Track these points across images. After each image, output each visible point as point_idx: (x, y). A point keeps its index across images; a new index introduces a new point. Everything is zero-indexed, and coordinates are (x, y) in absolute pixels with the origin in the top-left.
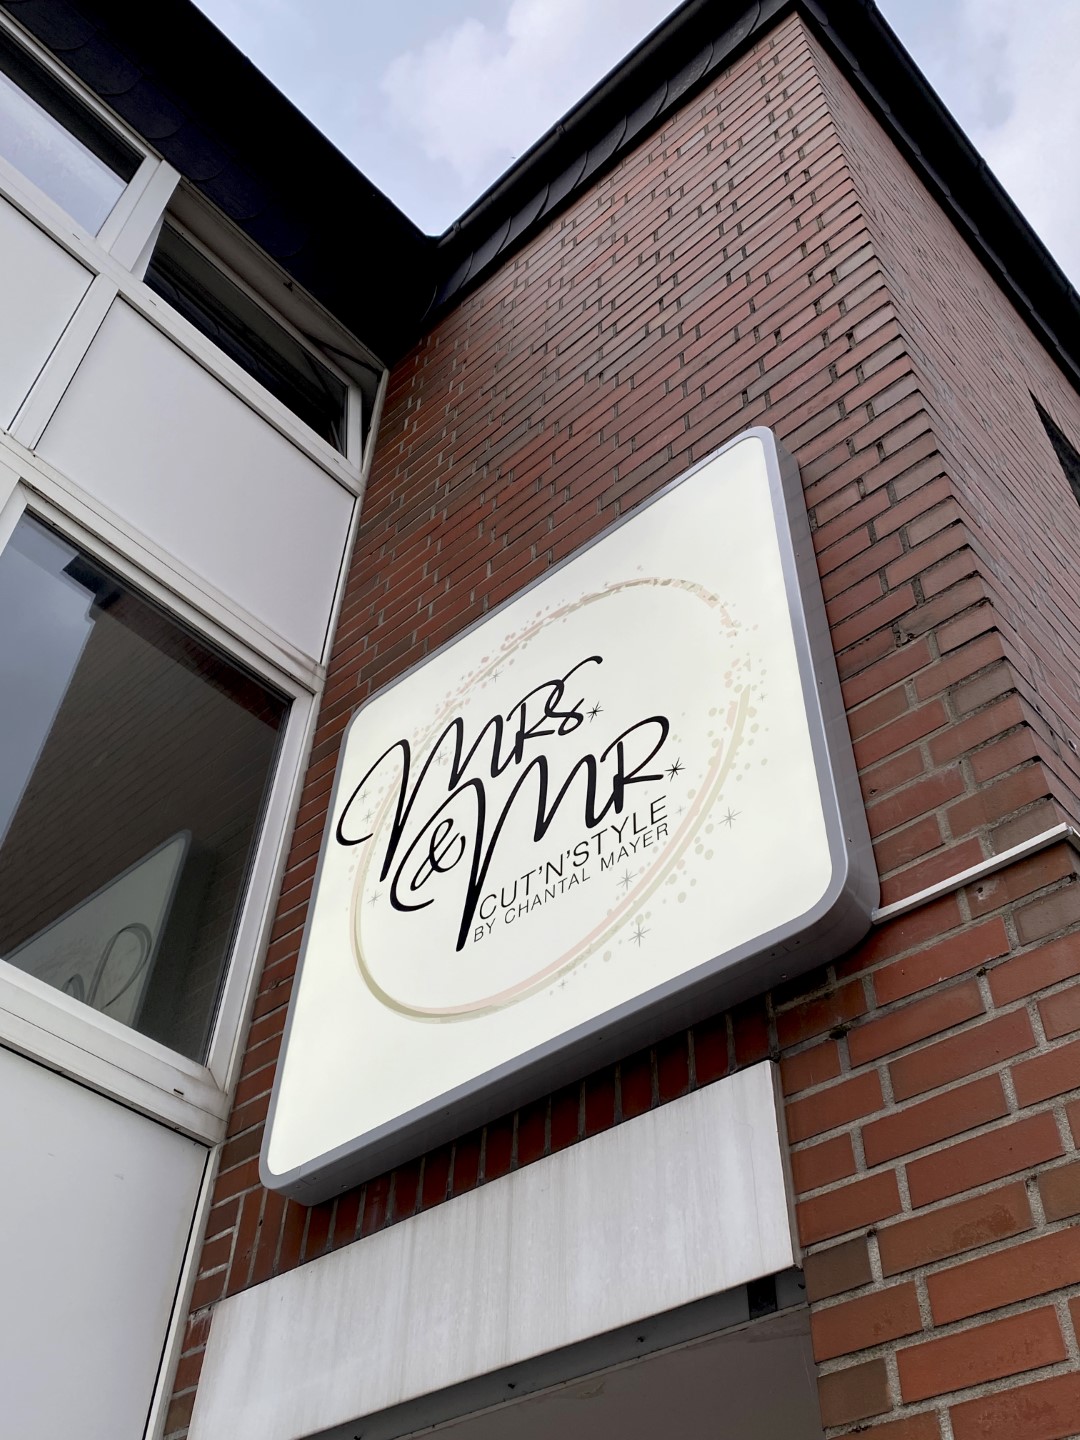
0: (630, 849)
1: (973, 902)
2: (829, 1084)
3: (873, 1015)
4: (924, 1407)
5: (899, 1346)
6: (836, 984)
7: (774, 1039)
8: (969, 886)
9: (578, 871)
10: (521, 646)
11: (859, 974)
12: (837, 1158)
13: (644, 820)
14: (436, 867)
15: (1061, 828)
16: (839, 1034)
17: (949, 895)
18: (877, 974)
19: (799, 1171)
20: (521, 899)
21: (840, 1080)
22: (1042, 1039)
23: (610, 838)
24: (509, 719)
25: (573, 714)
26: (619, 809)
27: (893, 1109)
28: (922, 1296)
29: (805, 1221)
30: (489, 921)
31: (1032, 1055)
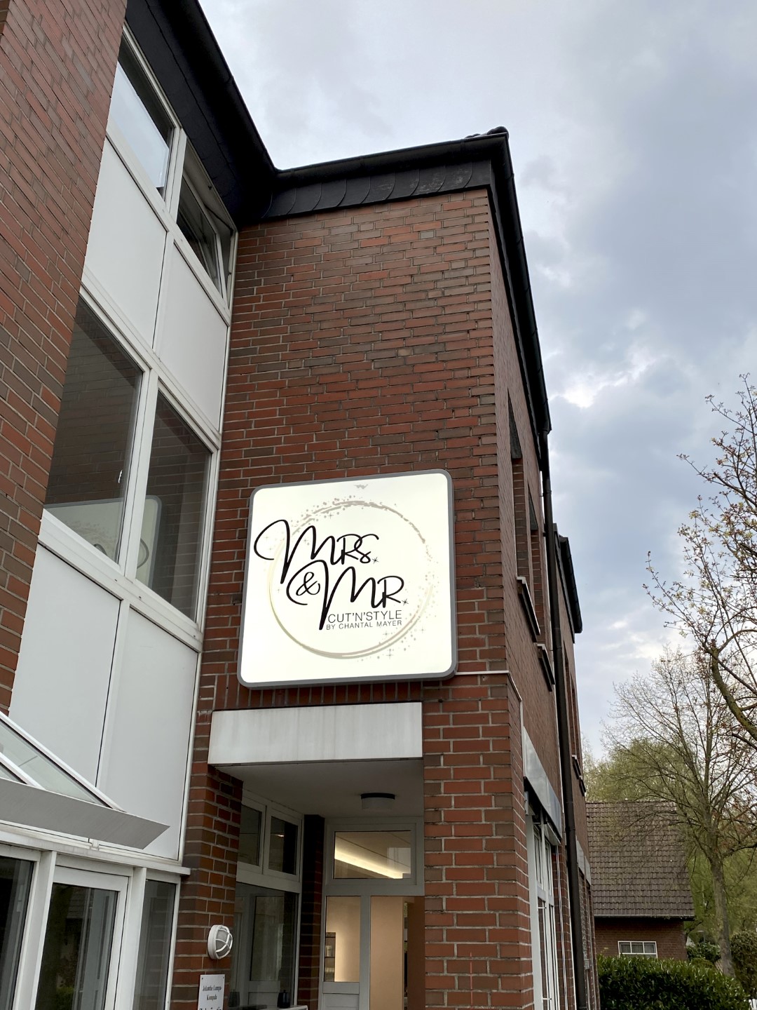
0: (388, 624)
1: (481, 680)
2: (436, 714)
3: (450, 700)
4: (449, 795)
5: (445, 781)
6: (441, 687)
7: (422, 695)
8: (481, 675)
9: (368, 622)
10: (343, 507)
11: (449, 687)
12: (436, 733)
13: (393, 615)
14: (307, 590)
15: (507, 672)
16: (440, 701)
17: (476, 675)
18: (453, 689)
19: (425, 734)
20: (345, 622)
21: (439, 714)
22: (491, 722)
23: (380, 616)
24: (338, 541)
25: (365, 555)
26: (384, 606)
27: (452, 726)
28: (452, 772)
29: (425, 746)
30: (333, 624)
31: (487, 725)
